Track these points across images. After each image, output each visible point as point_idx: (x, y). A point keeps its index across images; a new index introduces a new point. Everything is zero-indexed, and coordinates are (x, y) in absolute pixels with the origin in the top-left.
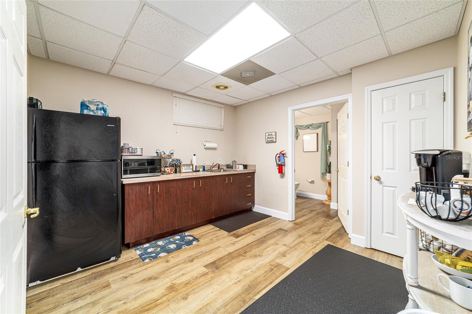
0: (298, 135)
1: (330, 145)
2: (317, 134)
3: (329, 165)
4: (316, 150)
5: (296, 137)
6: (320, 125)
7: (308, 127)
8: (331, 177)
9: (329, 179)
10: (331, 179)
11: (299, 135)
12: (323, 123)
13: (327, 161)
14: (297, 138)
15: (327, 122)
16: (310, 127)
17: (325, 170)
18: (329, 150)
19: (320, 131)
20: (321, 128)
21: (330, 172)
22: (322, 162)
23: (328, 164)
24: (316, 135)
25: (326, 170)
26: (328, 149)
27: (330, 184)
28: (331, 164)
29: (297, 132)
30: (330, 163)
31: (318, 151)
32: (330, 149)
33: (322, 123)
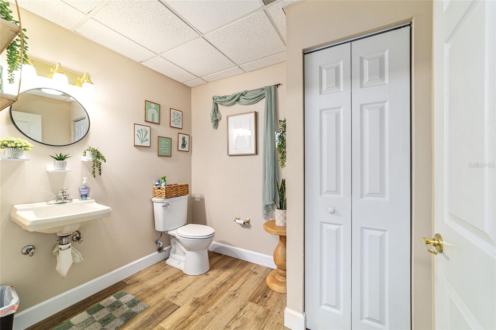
0: (218, 118)
1: (284, 132)
2: (256, 114)
3: (280, 187)
4: (253, 152)
5: (214, 123)
6: (263, 92)
7: (236, 99)
8: (285, 218)
9: (282, 225)
10: (286, 224)
11: (221, 119)
12: (269, 88)
13: (277, 178)
14: (215, 125)
15: (277, 85)
16: (242, 100)
17: (271, 199)
18: (280, 146)
19: (261, 106)
20: (264, 100)
21: (282, 206)
22: (265, 178)
23: (278, 186)
24: (253, 116)
25: (275, 200)
26: (277, 144)
27: (283, 238)
28: (284, 185)
29: (216, 110)
30: (284, 182)
31: (257, 153)
32: (283, 145)
33: (267, 87)
